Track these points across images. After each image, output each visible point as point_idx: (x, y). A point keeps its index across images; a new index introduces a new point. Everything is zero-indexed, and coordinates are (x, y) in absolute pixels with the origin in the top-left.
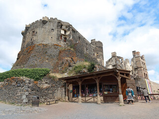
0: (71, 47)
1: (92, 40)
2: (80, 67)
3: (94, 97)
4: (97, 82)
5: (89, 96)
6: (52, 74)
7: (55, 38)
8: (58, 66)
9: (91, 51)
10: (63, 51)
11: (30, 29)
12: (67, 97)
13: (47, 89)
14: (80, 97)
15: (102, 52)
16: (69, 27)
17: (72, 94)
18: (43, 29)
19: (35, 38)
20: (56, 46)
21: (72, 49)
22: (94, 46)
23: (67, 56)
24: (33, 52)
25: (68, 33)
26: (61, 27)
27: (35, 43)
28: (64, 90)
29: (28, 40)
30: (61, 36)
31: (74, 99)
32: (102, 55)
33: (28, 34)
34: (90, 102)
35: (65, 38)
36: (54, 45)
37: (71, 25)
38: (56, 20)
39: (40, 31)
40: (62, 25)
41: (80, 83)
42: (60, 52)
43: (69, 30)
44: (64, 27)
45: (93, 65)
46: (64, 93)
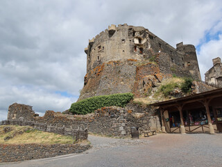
0: (151, 60)
1: (177, 45)
2: (169, 86)
3: (202, 126)
4: (206, 106)
5: (194, 125)
6: (136, 100)
7: (127, 52)
8: (138, 88)
9: (179, 61)
10: (141, 67)
11: (94, 45)
12: (164, 128)
13: (141, 118)
14: (182, 127)
15: (196, 59)
16: (144, 32)
17: (168, 123)
18: (111, 42)
19: (102, 55)
20: (130, 62)
21: (153, 63)
22: (183, 53)
23: (148, 73)
24: (103, 73)
25: (144, 42)
26: (134, 35)
27: (103, 61)
28: (158, 119)
29: (94, 59)
30: (135, 47)
31: (172, 129)
32: (197, 65)
33: (93, 50)
34: (197, 133)
35: (141, 49)
36: (128, 61)
37: (147, 30)
38: (126, 27)
39: (107, 45)
40: (134, 32)
41: (180, 109)
42: (138, 69)
43: (145, 36)
44: (137, 34)
45: (189, 81)
46: (159, 122)
